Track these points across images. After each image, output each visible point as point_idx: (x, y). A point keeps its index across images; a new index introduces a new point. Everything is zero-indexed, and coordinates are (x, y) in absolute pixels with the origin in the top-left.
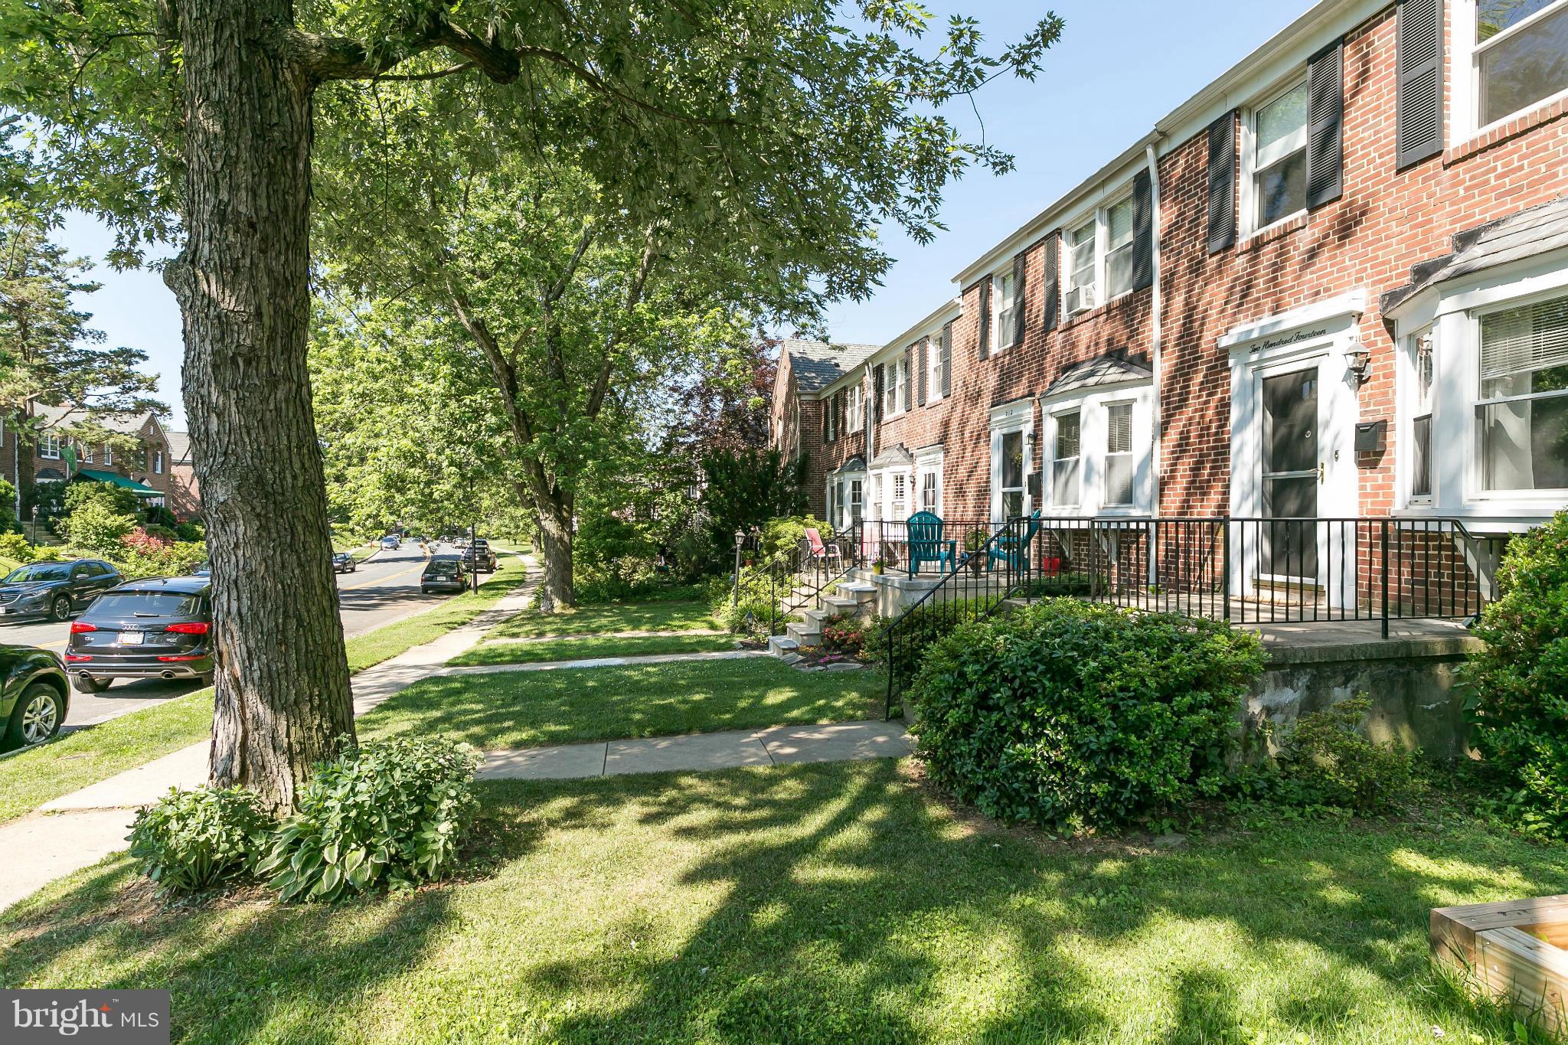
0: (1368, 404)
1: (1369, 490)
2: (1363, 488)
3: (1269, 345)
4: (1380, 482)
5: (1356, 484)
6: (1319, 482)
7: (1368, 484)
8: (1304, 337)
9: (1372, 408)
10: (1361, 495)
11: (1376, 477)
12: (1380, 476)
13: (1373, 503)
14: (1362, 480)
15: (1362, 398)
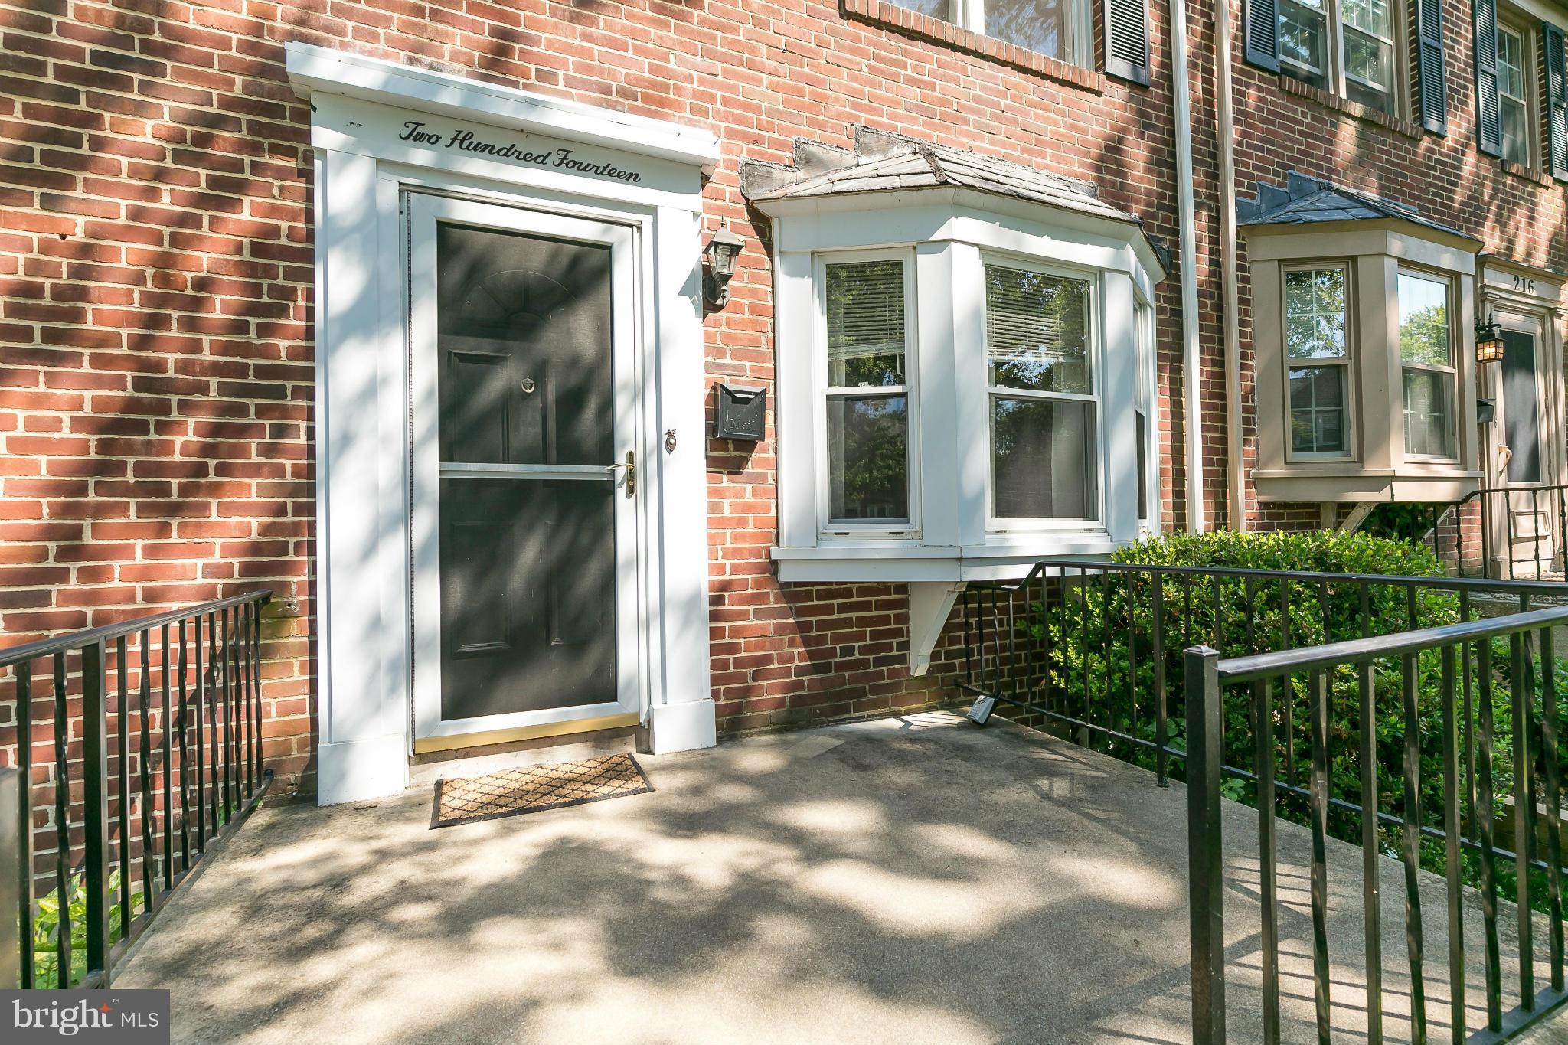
0: (720, 353)
1: (727, 513)
2: (714, 508)
3: (465, 141)
4: (748, 498)
5: (702, 501)
6: (621, 493)
7: (726, 503)
8: (582, 168)
9: (728, 361)
10: (713, 523)
11: (740, 490)
12: (748, 487)
13: (736, 537)
14: (712, 493)
15: (708, 337)
